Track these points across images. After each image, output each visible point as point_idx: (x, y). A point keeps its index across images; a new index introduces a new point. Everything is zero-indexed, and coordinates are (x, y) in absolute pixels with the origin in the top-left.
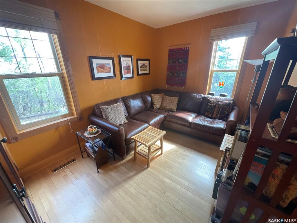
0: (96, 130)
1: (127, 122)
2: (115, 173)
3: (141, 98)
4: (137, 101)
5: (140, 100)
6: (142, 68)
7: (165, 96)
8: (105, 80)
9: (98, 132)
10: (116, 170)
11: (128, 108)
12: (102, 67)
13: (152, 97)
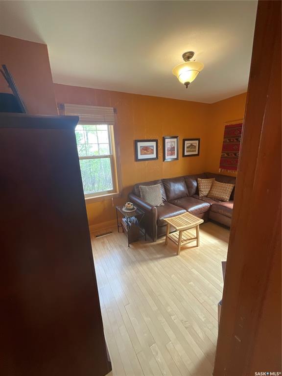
0: (132, 207)
1: (164, 205)
2: (144, 251)
3: (184, 182)
4: (179, 184)
5: (183, 184)
6: (189, 149)
7: (216, 182)
8: (147, 162)
9: (134, 209)
10: (144, 249)
11: (167, 191)
12: (146, 149)
13: (199, 182)
